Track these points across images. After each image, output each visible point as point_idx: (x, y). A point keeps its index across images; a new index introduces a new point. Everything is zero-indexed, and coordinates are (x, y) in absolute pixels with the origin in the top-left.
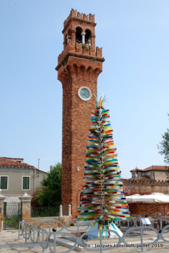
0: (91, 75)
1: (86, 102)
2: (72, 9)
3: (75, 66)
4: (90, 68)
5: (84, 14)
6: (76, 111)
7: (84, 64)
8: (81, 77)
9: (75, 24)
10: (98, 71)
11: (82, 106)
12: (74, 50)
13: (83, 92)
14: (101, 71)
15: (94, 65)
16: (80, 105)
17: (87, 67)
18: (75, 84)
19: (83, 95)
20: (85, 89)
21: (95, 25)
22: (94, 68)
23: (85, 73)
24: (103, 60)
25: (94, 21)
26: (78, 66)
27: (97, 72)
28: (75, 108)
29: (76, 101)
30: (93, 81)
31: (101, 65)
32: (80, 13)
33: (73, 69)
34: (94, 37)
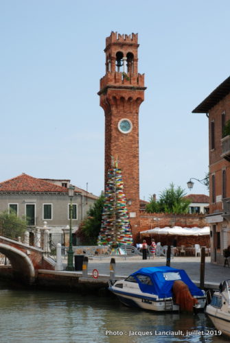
0: (132, 105)
1: (126, 135)
2: (112, 32)
3: (115, 98)
4: (130, 98)
5: (126, 35)
6: (116, 145)
7: (124, 95)
8: (121, 108)
9: (115, 50)
10: (140, 100)
11: (122, 139)
12: (114, 81)
13: (123, 124)
14: (142, 101)
15: (135, 95)
16: (120, 138)
17: (127, 99)
18: (115, 116)
19: (123, 127)
20: (125, 121)
21: (138, 46)
22: (135, 98)
23: (125, 104)
24: (145, 88)
25: (136, 42)
26: (117, 98)
27: (139, 102)
28: (115, 142)
29: (116, 135)
30: (134, 111)
31: (143, 94)
32: (121, 35)
33: (112, 102)
34: (137, 60)
